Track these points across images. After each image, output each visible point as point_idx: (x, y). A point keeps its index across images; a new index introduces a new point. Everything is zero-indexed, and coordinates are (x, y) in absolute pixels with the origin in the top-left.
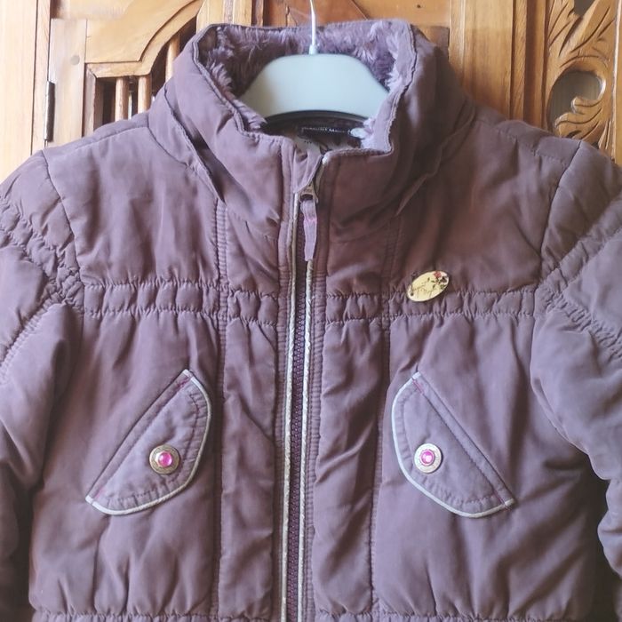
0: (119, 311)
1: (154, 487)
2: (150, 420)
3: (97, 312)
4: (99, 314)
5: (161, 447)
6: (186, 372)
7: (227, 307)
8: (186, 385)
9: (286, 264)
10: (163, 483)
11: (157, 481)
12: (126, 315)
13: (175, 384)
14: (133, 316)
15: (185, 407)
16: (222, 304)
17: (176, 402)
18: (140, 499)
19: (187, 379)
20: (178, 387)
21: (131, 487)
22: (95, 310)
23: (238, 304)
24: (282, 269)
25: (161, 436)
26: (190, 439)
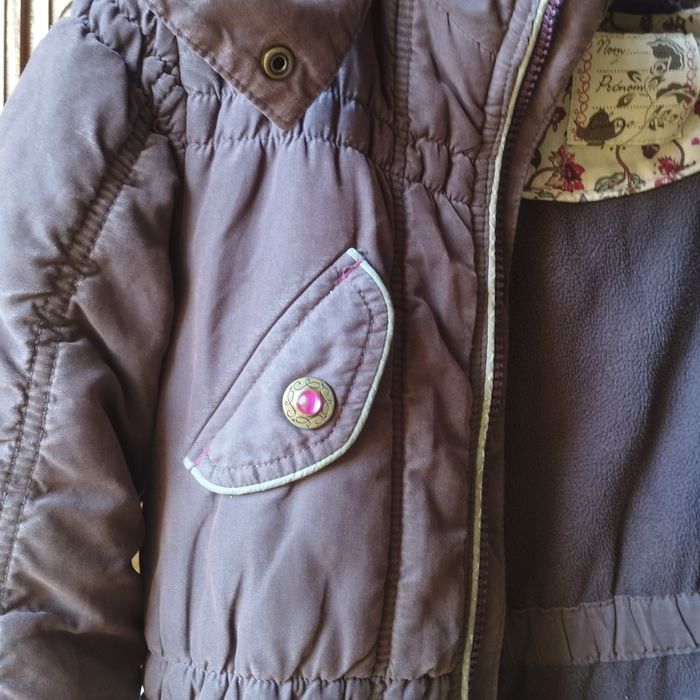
0: (240, 139)
1: (288, 451)
2: (288, 331)
3: (206, 143)
4: (209, 147)
5: (303, 380)
6: (352, 253)
7: (405, 161)
8: (351, 275)
9: (500, 102)
10: (304, 443)
11: (293, 440)
12: (252, 147)
13: (331, 271)
14: (263, 149)
15: (348, 313)
16: (397, 156)
17: (334, 303)
18: (262, 471)
19: (353, 265)
20: (338, 277)
21: (249, 448)
22: (203, 140)
23: (422, 160)
24: (490, 110)
25: (303, 362)
26: (355, 368)
